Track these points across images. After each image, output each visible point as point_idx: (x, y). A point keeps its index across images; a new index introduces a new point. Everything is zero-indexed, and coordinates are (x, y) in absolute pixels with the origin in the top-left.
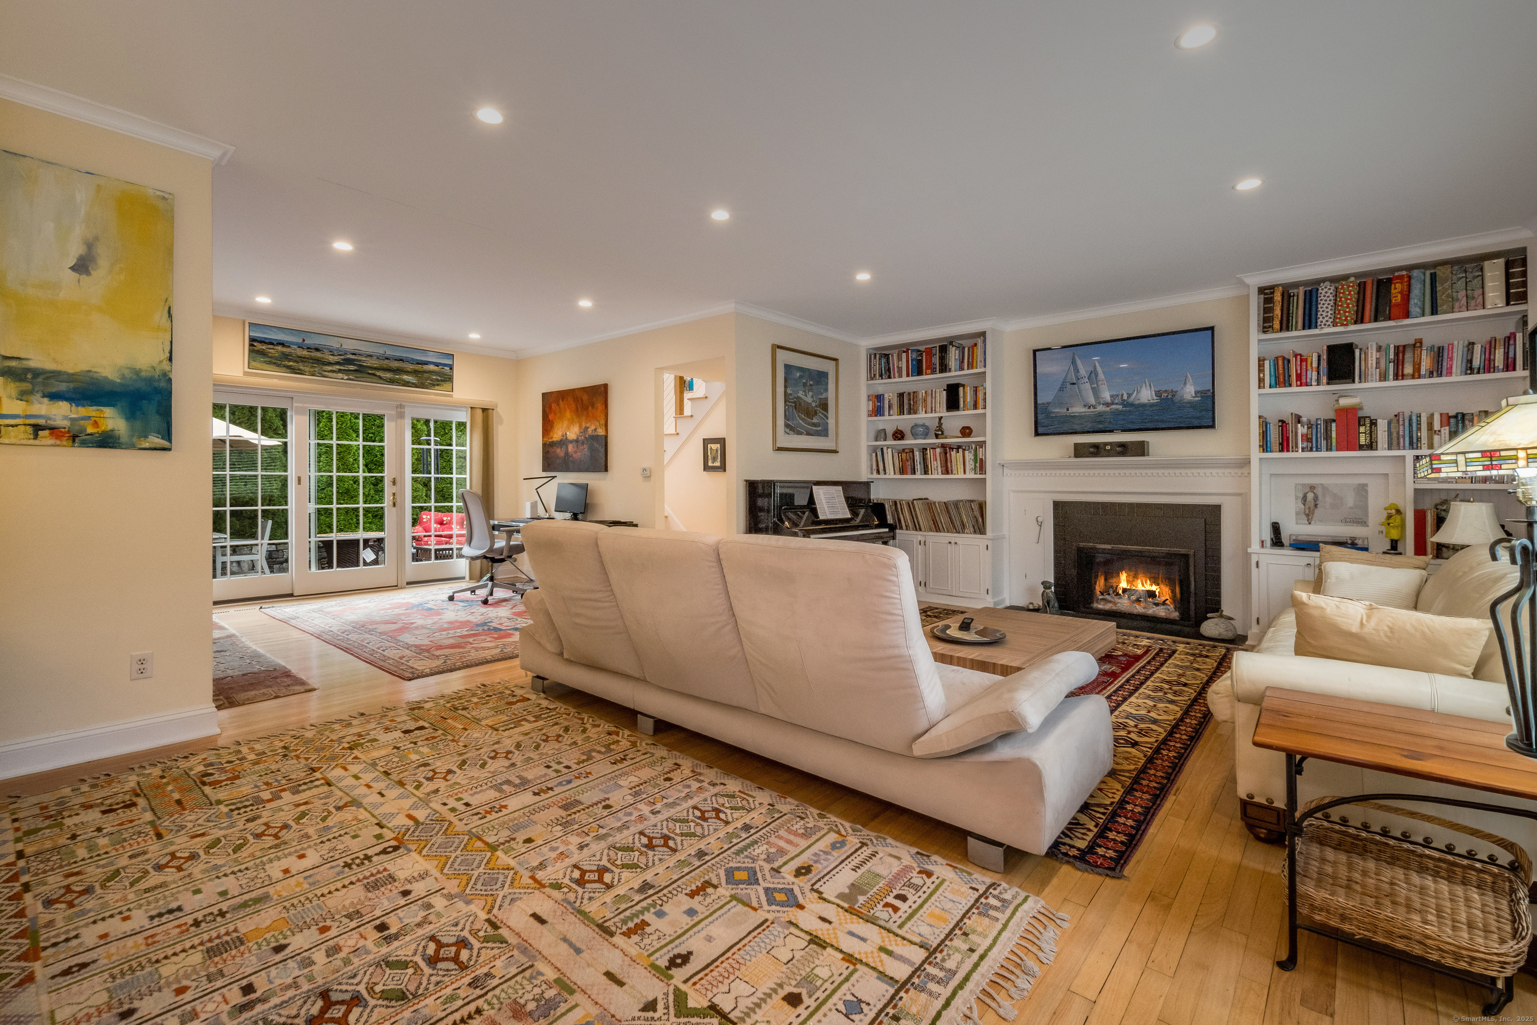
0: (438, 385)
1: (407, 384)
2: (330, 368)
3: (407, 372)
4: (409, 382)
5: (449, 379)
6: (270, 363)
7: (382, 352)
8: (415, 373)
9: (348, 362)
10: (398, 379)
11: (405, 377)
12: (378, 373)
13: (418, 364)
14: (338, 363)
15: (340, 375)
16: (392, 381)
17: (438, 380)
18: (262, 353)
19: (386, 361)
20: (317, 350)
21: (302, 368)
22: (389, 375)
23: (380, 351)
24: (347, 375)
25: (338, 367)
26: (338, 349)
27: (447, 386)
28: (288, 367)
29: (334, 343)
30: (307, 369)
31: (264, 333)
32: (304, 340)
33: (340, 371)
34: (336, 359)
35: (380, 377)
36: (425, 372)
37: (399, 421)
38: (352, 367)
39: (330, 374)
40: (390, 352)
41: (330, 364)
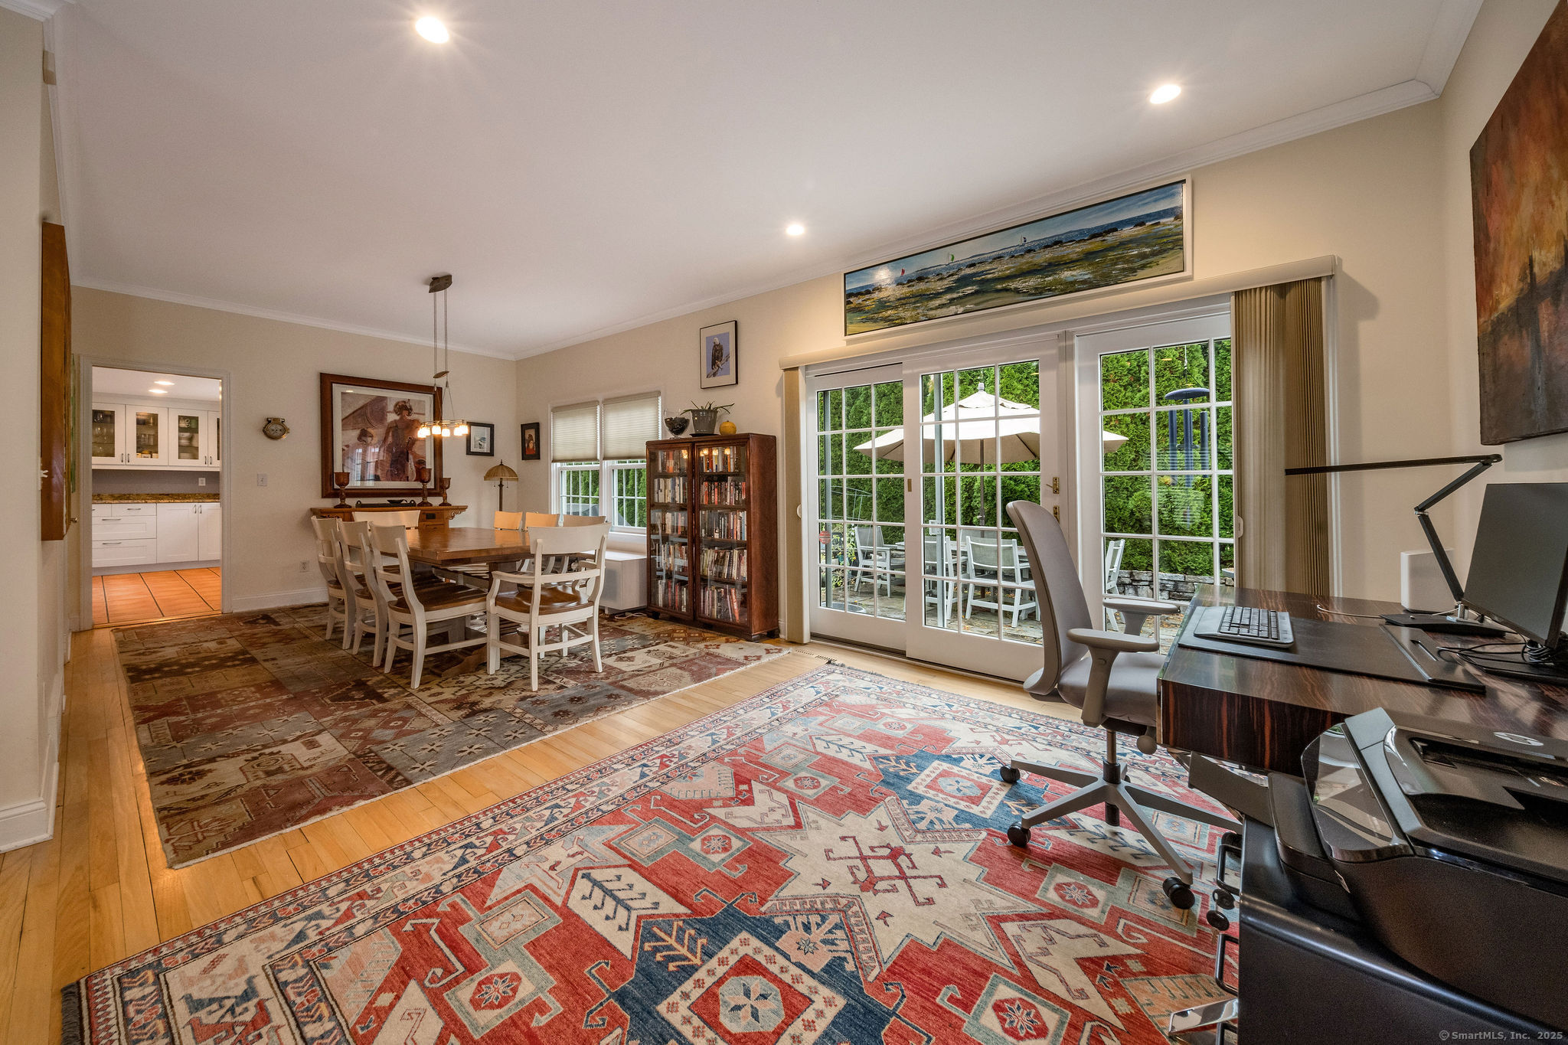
0: (1143, 267)
1: (1071, 287)
2: (937, 302)
3: (1069, 264)
4: (1073, 283)
5: (1172, 243)
6: (867, 320)
7: (1018, 242)
8: (1088, 257)
9: (964, 281)
10: (1050, 284)
11: (1067, 275)
12: (1013, 285)
13: (1094, 236)
14: (949, 290)
15: (953, 309)
16: (1039, 292)
17: (1143, 256)
18: (858, 310)
19: (1027, 256)
20: (920, 279)
21: (902, 314)
22: (1032, 282)
23: (1014, 241)
24: (963, 304)
25: (949, 296)
26: (948, 267)
27: (1168, 262)
28: (885, 319)
29: (940, 260)
30: (908, 314)
31: (859, 281)
32: (903, 272)
33: (952, 301)
34: (947, 283)
35: (1017, 291)
36: (1111, 248)
37: (1063, 365)
38: (969, 290)
39: (939, 312)
40: (1033, 236)
41: (938, 295)
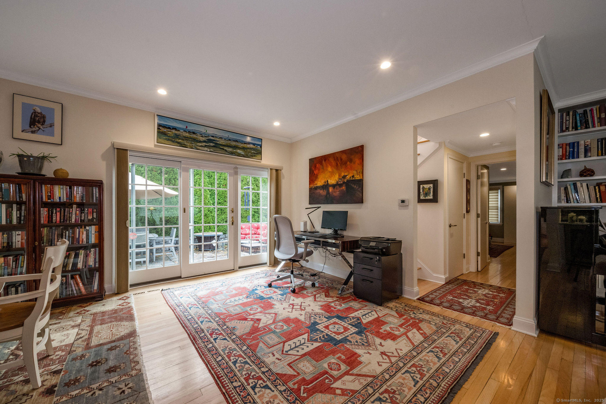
0: (254, 156)
1: (239, 155)
2: (200, 144)
3: (239, 148)
4: (240, 154)
5: (260, 153)
6: (168, 140)
7: (227, 136)
8: (243, 149)
9: (210, 141)
10: (235, 152)
11: (239, 151)
12: (225, 148)
13: (245, 143)
14: (204, 142)
15: (206, 149)
16: (232, 153)
17: (254, 153)
18: (164, 134)
19: (229, 141)
20: (194, 133)
21: (186, 143)
22: (230, 150)
23: (226, 135)
24: (210, 149)
25: (205, 144)
26: (204, 133)
27: (259, 156)
28: (178, 143)
29: (202, 130)
30: (189, 144)
31: (166, 122)
32: (187, 127)
33: (206, 146)
34: (204, 139)
35: (226, 150)
36: (248, 148)
37: (235, 176)
38: (212, 144)
39: (201, 148)
40: (232, 136)
41: (200, 142)
